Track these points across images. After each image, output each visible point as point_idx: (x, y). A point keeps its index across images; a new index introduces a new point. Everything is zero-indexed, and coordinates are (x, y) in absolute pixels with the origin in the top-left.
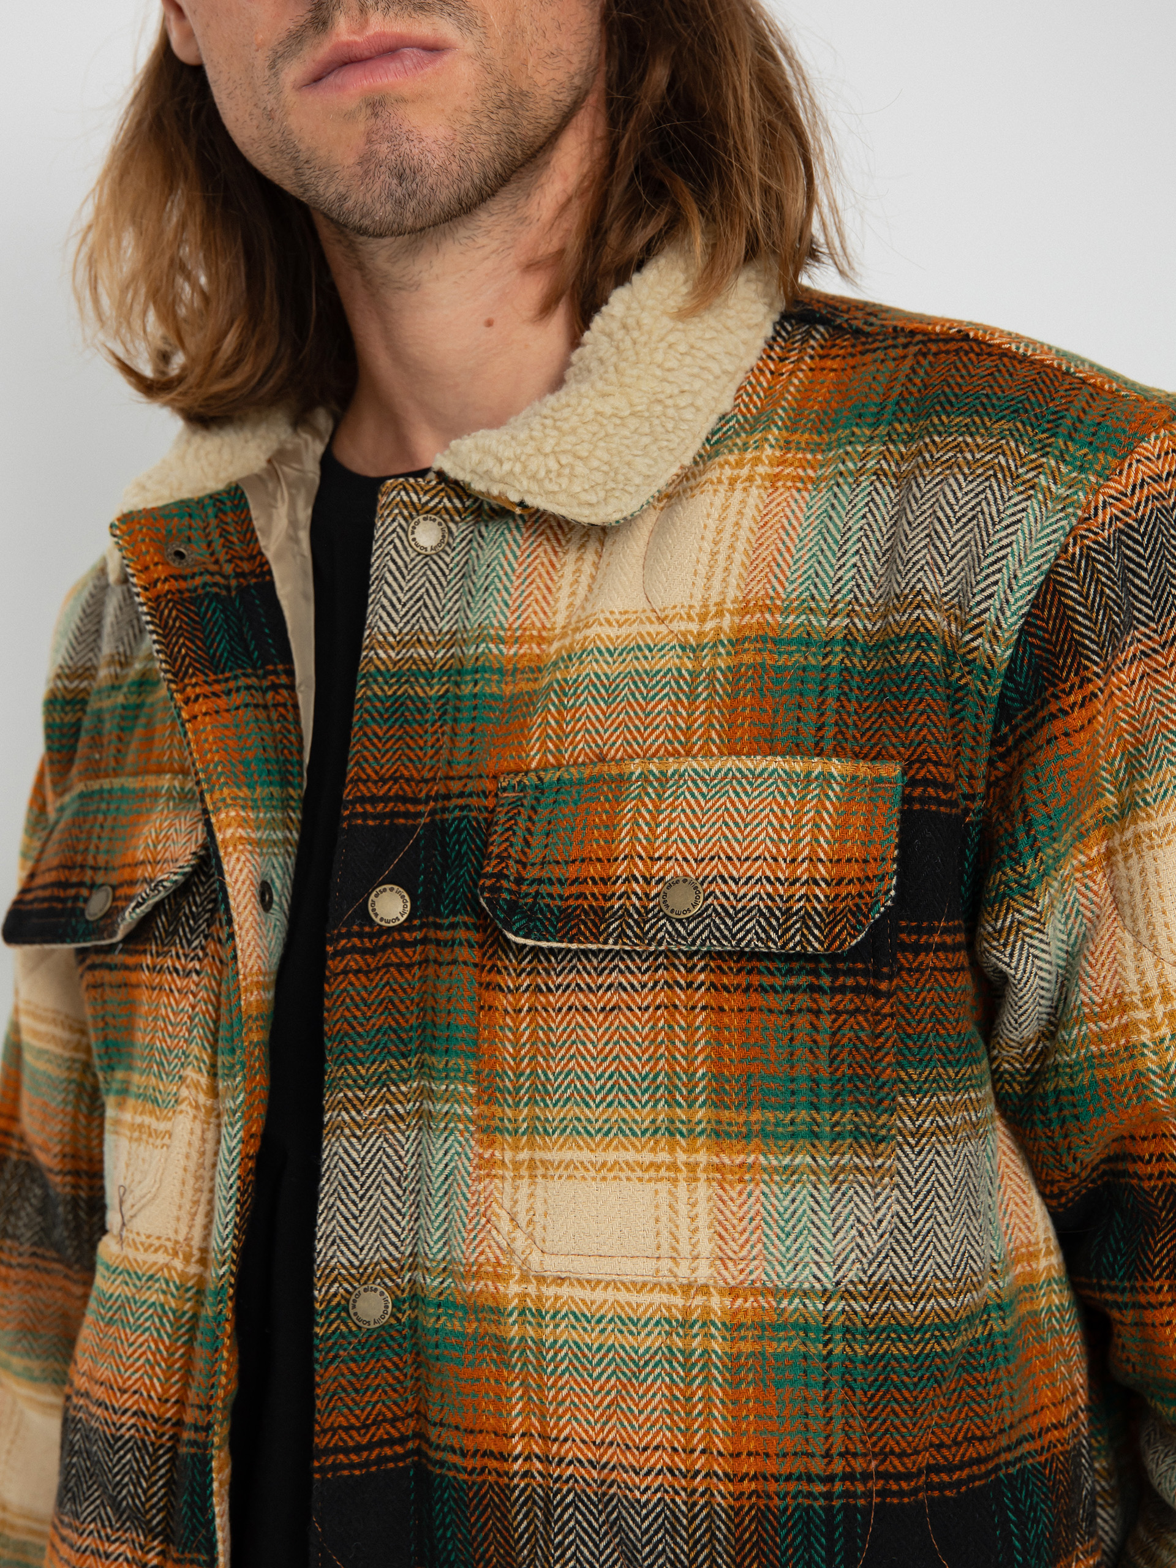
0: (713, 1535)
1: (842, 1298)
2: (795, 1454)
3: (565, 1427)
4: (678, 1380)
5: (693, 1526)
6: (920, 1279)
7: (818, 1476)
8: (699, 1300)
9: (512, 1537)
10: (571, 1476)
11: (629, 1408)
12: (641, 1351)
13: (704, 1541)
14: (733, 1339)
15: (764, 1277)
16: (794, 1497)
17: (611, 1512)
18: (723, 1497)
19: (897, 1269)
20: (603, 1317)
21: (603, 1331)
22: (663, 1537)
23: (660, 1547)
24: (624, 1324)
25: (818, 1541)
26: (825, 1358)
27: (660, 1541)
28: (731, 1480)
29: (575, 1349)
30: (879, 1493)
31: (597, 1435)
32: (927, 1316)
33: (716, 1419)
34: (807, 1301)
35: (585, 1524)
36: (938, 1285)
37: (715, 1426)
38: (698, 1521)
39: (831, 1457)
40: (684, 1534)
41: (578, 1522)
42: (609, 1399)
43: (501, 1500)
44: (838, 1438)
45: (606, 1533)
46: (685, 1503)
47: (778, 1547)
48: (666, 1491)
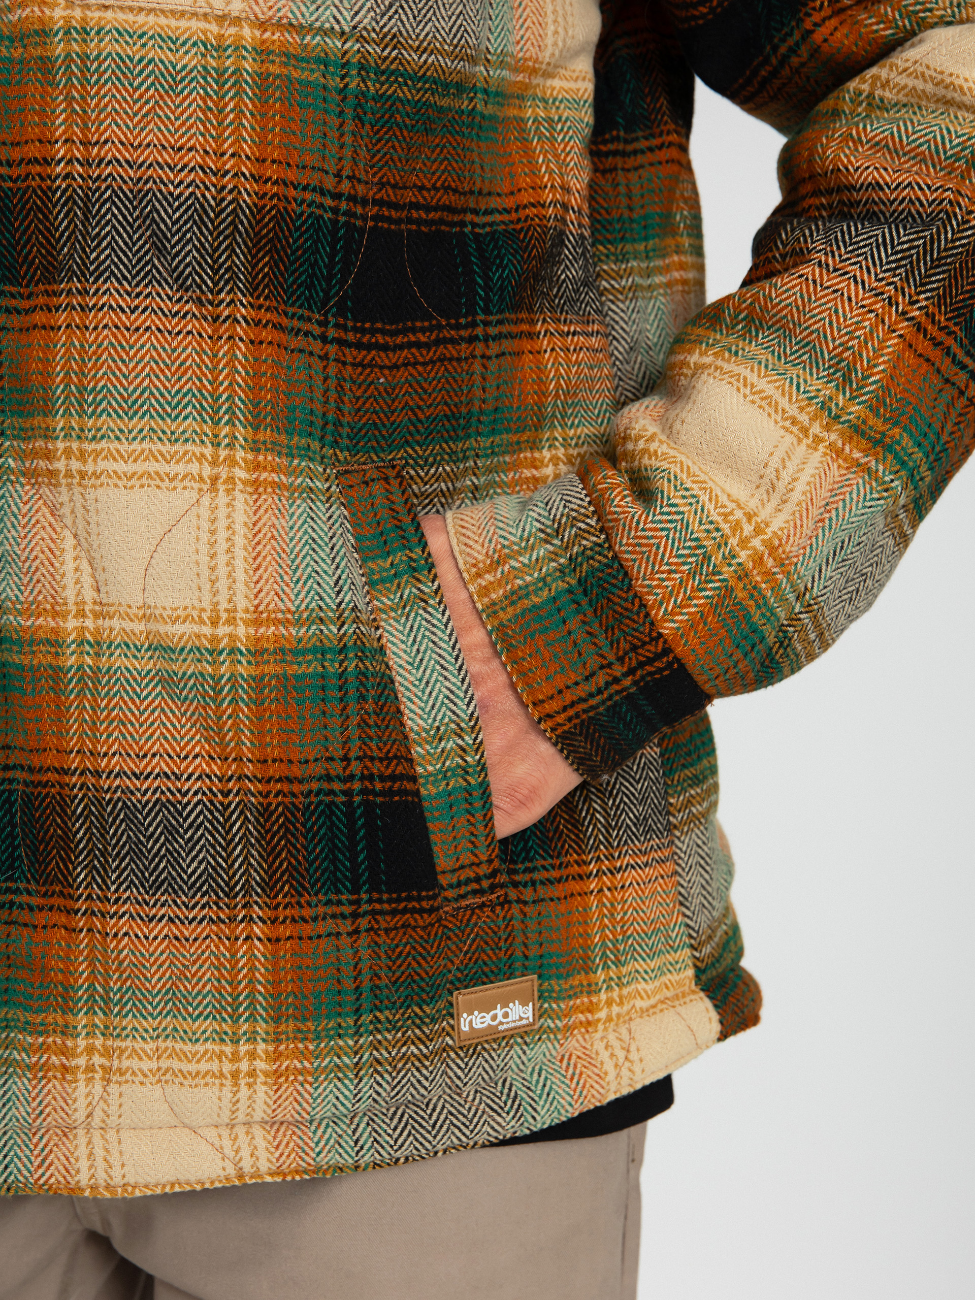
0: (236, 227)
1: (357, 41)
2: (313, 168)
3: (105, 131)
4: (211, 93)
5: (219, 220)
6: (421, 37)
7: (329, 191)
8: (232, 30)
9: (53, 236)
10: (110, 174)
11: (166, 115)
12: (178, 67)
13: (227, 232)
14: (262, 62)
15: (290, 16)
16: (309, 206)
17: (146, 207)
18: (249, 194)
19: (404, 26)
20: (144, 34)
21: (144, 45)
22: (191, 227)
23: (188, 236)
24: (163, 40)
25: (324, 248)
26: (342, 90)
27: (188, 231)
28: (256, 181)
29: (118, 60)
30: (373, 218)
31: (135, 139)
32: (428, 69)
33: (245, 127)
34: (327, 40)
35: (120, 218)
36: (438, 45)
37: (245, 134)
38: (224, 215)
39: (341, 177)
40: (210, 225)
41: (114, 215)
42: (147, 107)
43: (43, 202)
44: (347, 163)
45: (139, 227)
46: (214, 198)
47: (290, 247)
48: (197, 186)
